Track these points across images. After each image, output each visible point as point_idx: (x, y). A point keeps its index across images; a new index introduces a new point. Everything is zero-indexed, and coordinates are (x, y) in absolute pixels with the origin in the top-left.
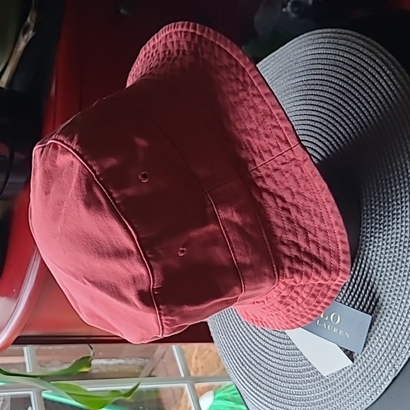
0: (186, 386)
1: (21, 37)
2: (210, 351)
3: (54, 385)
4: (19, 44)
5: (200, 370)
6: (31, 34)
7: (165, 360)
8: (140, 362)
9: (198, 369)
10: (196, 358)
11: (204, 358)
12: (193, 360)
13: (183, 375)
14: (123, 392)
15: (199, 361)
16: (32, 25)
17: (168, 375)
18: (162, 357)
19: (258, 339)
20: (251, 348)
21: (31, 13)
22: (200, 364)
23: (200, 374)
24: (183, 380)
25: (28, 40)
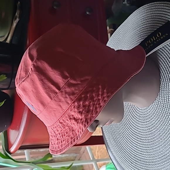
0: (93, 163)
1: (14, 22)
2: (103, 149)
4: (13, 25)
5: (99, 157)
6: (18, 20)
7: (85, 153)
8: (75, 155)
9: (99, 156)
10: (98, 152)
11: (101, 152)
12: (96, 153)
13: (91, 159)
15: (99, 153)
16: (18, 16)
17: (86, 159)
18: (84, 152)
19: (137, 149)
20: (135, 154)
21: (17, 11)
22: (99, 154)
23: (99, 158)
24: (92, 161)
25: (17, 22)
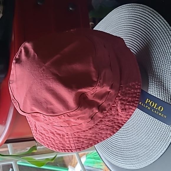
3: (22, 158)
14: (51, 159)
